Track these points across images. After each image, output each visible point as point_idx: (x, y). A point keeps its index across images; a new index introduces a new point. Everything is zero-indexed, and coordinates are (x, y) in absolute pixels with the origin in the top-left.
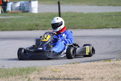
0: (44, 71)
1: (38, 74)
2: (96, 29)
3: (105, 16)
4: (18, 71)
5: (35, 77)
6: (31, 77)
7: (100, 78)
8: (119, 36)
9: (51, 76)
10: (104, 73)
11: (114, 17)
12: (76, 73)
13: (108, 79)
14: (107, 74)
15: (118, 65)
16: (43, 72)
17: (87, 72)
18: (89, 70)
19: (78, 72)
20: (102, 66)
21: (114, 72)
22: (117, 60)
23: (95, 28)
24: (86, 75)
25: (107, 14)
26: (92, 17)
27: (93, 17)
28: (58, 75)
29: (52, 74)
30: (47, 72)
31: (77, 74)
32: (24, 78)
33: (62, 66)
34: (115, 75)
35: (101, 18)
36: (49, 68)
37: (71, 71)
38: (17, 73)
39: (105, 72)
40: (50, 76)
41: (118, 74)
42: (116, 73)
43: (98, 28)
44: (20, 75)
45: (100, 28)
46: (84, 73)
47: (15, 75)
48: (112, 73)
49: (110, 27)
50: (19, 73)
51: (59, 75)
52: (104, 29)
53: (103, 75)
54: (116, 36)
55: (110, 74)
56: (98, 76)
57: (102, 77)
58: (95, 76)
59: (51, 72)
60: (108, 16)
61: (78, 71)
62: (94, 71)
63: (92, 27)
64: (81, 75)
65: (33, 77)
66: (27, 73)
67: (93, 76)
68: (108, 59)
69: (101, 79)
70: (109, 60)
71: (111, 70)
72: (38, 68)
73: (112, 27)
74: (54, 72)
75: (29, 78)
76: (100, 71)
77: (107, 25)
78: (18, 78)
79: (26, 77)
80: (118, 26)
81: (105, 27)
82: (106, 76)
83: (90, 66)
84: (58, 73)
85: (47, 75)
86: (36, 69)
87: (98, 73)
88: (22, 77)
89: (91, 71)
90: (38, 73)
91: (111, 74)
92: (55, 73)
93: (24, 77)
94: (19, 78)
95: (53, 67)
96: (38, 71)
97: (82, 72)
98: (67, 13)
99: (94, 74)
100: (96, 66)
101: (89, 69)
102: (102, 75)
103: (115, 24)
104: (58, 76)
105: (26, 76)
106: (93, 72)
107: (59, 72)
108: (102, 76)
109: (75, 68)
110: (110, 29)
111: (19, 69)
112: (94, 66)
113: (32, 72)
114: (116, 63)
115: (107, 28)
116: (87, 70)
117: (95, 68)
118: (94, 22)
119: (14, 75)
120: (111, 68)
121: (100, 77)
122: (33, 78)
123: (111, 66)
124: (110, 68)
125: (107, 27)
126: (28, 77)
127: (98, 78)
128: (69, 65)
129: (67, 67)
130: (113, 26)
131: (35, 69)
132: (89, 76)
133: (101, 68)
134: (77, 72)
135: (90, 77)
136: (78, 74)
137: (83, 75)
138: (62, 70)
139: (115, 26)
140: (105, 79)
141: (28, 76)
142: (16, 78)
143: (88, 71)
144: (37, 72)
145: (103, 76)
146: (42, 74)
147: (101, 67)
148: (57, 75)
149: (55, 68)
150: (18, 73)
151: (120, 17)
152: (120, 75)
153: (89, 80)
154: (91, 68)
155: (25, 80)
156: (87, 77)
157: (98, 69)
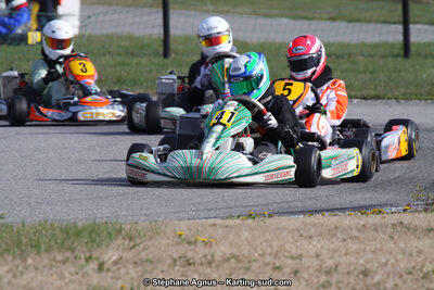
0: (150, 239)
1: (132, 248)
3: (330, 56)
4: (58, 232)
5: (121, 258)
6: (106, 258)
7: (356, 272)
9: (180, 258)
10: (370, 256)
11: (361, 58)
12: (269, 250)
13: (388, 277)
14: (383, 260)
15: (416, 228)
16: (150, 243)
18: (315, 243)
19: (275, 249)
20: (358, 230)
21: (403, 252)
22: (405, 210)
24: (304, 260)
28: (205, 256)
29: (183, 249)
30: (164, 242)
31: (270, 254)
32: (84, 263)
33: (214, 225)
34: (409, 262)
36: (168, 230)
37: (247, 240)
38: (56, 243)
39: (373, 252)
40: (175, 256)
41: (419, 260)
42: (411, 255)
44: (68, 250)
46: (294, 251)
47: (48, 250)
48: (400, 257)
49: (353, 94)
50: (63, 244)
51: (209, 257)
55: (393, 260)
56: (350, 264)
57: (363, 269)
58: (337, 266)
59: (178, 244)
60: (339, 56)
61: (274, 244)
62: (332, 247)
64: (286, 257)
65: (115, 258)
66: (93, 241)
67: (330, 263)
69: (361, 276)
70: (377, 209)
71: (391, 244)
73: (359, 94)
74: (189, 243)
75: (100, 260)
76: (353, 246)
78: (59, 258)
79: (90, 257)
82: (376, 264)
83: (313, 230)
84: (202, 249)
85: (164, 255)
86: (123, 233)
87: (346, 254)
88: (76, 257)
89: (320, 246)
90: (132, 244)
91: (396, 260)
92: (192, 247)
93: (83, 257)
94: (64, 262)
95: (183, 227)
96: (131, 239)
97: (287, 246)
99: (332, 257)
100: (336, 228)
101: (311, 237)
102: (362, 261)
103: (372, 86)
104: (204, 260)
105: (88, 255)
106: (329, 250)
107: (205, 243)
108: (363, 265)
110: (356, 101)
111: (62, 231)
112: (328, 230)
113: (108, 241)
114: (406, 222)
116: (305, 243)
117: (335, 235)
119: (43, 249)
120: (392, 238)
121: (355, 269)
122: (116, 263)
123: (389, 230)
124: (386, 237)
126: (97, 259)
127: (349, 273)
128: (238, 221)
129: (231, 227)
130: (365, 93)
131: (120, 231)
132: (315, 263)
133: (357, 238)
134: (271, 246)
135: (320, 265)
136: (276, 255)
137: (292, 257)
138: (215, 239)
139: (373, 93)
140: (377, 278)
141: (96, 254)
142: (54, 259)
143: (309, 243)
144: (126, 243)
145: (368, 266)
146: (145, 249)
147: (355, 233)
148: (201, 255)
149: (189, 229)
150: (59, 241)
151: (381, 62)
152: (428, 264)
153: (317, 277)
154: (319, 235)
155: (86, 269)
156: (308, 267)
157: (344, 240)
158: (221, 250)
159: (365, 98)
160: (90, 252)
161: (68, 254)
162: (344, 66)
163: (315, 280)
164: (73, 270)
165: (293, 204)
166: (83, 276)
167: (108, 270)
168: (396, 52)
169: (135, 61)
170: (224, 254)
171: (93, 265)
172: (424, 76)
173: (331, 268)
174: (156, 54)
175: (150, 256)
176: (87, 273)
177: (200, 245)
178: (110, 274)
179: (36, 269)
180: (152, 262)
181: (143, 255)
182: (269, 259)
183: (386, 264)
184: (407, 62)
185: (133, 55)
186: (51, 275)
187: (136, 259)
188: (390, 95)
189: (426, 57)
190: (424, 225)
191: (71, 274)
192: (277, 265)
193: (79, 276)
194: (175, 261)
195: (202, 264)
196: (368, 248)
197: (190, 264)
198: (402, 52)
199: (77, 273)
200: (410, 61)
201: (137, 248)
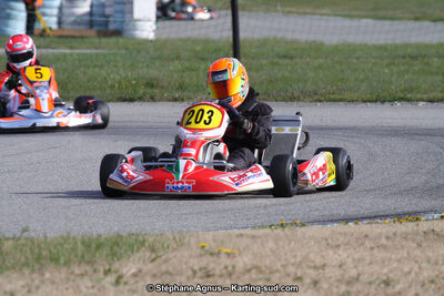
0: (175, 249)
1: (153, 260)
2: (369, 104)
3: (404, 57)
4: (79, 244)
5: (140, 271)
6: (124, 271)
7: (377, 282)
9: (200, 269)
10: (395, 265)
11: (436, 60)
12: (293, 261)
13: (410, 287)
14: (406, 269)
16: (171, 255)
17: (333, 257)
18: (341, 252)
19: (299, 259)
20: (387, 238)
21: (429, 262)
22: (442, 217)
23: (364, 101)
24: (327, 270)
25: (409, 50)
26: (355, 61)
27: (358, 58)
28: (226, 267)
29: (205, 261)
30: (186, 254)
31: (293, 265)
32: (102, 276)
33: (241, 235)
34: (433, 271)
35: (388, 65)
36: (193, 241)
37: (271, 250)
38: (76, 256)
39: (399, 261)
40: (196, 268)
42: (437, 264)
43: (376, 101)
44: (88, 263)
45: (383, 102)
46: (318, 261)
47: (67, 263)
48: (424, 265)
49: (419, 96)
50: (83, 256)
51: (230, 269)
52: (399, 104)
53: (391, 271)
55: (416, 268)
56: (372, 274)
57: (385, 278)
58: (359, 275)
59: (201, 255)
60: (414, 58)
61: (299, 254)
62: (357, 256)
63: (355, 96)
64: (310, 267)
65: (133, 271)
66: (114, 254)
67: (354, 273)
68: (410, 214)
69: (383, 285)
70: (414, 216)
71: (418, 252)
72: (151, 240)
73: (425, 96)
74: (212, 254)
75: (119, 273)
76: (379, 254)
77: (411, 90)
78: (77, 272)
79: (109, 270)
81: (402, 95)
82: (399, 273)
83: (341, 239)
84: (224, 260)
85: (184, 267)
86: (147, 244)
87: (371, 263)
88: (95, 271)
89: (345, 255)
90: (154, 256)
91: (420, 267)
92: (215, 258)
93: (102, 270)
94: (82, 275)
95: (208, 239)
96: (153, 250)
97: (312, 256)
98: (264, 43)
99: (355, 267)
100: (366, 236)
101: (338, 246)
102: (385, 270)
103: (439, 89)
104: (224, 271)
105: (107, 268)
106: (354, 260)
107: (228, 254)
108: (385, 274)
109: (289, 244)
110: (421, 104)
111: (83, 243)
112: (357, 240)
113: (130, 253)
114: (437, 229)
115: (409, 100)
116: (331, 252)
117: (363, 244)
118: (361, 77)
119: (62, 261)
120: (420, 245)
121: (378, 278)
122: (135, 275)
123: (419, 238)
124: (415, 245)
125: (409, 96)
126: (116, 272)
127: (370, 283)
128: (268, 231)
129: (259, 237)
130: (432, 96)
131: (143, 243)
132: (338, 272)
133: (384, 247)
134: (295, 256)
135: (343, 275)
136: (299, 265)
137: (316, 268)
138: (239, 250)
139: (440, 95)
140: (398, 287)
141: (116, 265)
142: (72, 273)
143: (335, 253)
144: (148, 254)
145: (391, 275)
146: (166, 261)
147: (384, 241)
148: (222, 266)
149: (214, 241)
150: (80, 254)
153: (337, 287)
154: (348, 244)
155: (104, 282)
156: (330, 277)
157: (372, 249)
158: (243, 261)
159: (431, 101)
160: (110, 264)
161: (88, 268)
162: (416, 69)
163: (335, 290)
164: (90, 284)
165: (335, 212)
166: (99, 290)
167: (126, 283)
169: (203, 65)
170: (245, 265)
171: (111, 278)
173: (353, 278)
175: (171, 269)
176: (103, 287)
177: (223, 257)
178: (127, 287)
179: (53, 283)
180: (171, 274)
181: (164, 268)
182: (291, 269)
183: (410, 273)
185: (203, 59)
186: (67, 289)
187: (155, 272)
191: (87, 287)
192: (299, 274)
193: (95, 290)
194: (195, 272)
195: (221, 276)
196: (393, 256)
197: (208, 276)
199: (93, 287)
201: (158, 260)
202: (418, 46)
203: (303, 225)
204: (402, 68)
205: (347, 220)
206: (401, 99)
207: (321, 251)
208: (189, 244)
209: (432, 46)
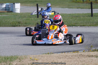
0: (24, 59)
1: (20, 62)
3: (75, 16)
4: (3, 59)
5: (17, 64)
6: (13, 64)
8: (85, 32)
9: (30, 63)
10: (73, 62)
11: (82, 17)
14: (76, 63)
15: (84, 56)
18: (61, 59)
19: (52, 61)
20: (71, 56)
21: (80, 61)
22: (83, 51)
25: (76, 15)
26: (64, 17)
27: (65, 17)
30: (27, 60)
33: (39, 56)
35: (71, 18)
36: (28, 57)
37: (46, 59)
38: (3, 61)
39: (74, 61)
40: (29, 63)
41: (84, 63)
42: (82, 62)
44: (5, 62)
45: (70, 26)
47: (1, 62)
48: (79, 62)
49: (78, 25)
50: (4, 61)
52: (74, 27)
53: (72, 63)
54: (83, 32)
55: (78, 63)
56: (68, 64)
59: (30, 60)
60: (77, 17)
61: (52, 60)
62: (65, 60)
65: (15, 64)
66: (11, 60)
68: (76, 51)
70: (77, 51)
71: (78, 59)
72: (19, 57)
73: (79, 25)
74: (33, 60)
76: (70, 60)
77: (76, 24)
79: (10, 64)
80: (84, 24)
81: (74, 25)
82: (74, 64)
83: (61, 56)
85: (27, 63)
86: (18, 58)
87: (68, 62)
88: (7, 64)
89: (62, 60)
90: (20, 60)
91: (79, 63)
92: (33, 61)
93: (8, 64)
95: (32, 57)
97: (55, 60)
100: (67, 56)
101: (60, 58)
102: (71, 63)
105: (9, 63)
107: (36, 60)
109: (50, 58)
110: (79, 27)
111: (4, 58)
112: (65, 57)
113: (14, 60)
114: (82, 54)
115: (76, 26)
116: (59, 59)
117: (66, 57)
118: (66, 21)
120: (78, 58)
123: (78, 56)
124: (77, 58)
125: (76, 25)
128: (45, 55)
129: (43, 56)
130: (81, 25)
131: (17, 58)
134: (51, 60)
138: (39, 59)
139: (83, 25)
141: (12, 63)
142: (2, 64)
143: (60, 59)
144: (19, 60)
146: (23, 62)
147: (71, 57)
149: (33, 57)
151: (86, 18)
152: (85, 63)
154: (62, 58)
157: (68, 58)
158: (40, 61)
159: (81, 26)
162: (78, 19)
168: (90, 15)
169: (31, 19)
172: (95, 21)
174: (36, 17)
175: (24, 63)
177: (35, 61)
180: (24, 64)
181: (22, 63)
183: (76, 64)
184: (92, 18)
185: (31, 17)
188: (87, 25)
189: (96, 17)
190: (87, 55)
194: (29, 64)
198: (91, 15)
200: (93, 17)
201: (21, 61)
202: (78, 14)
203: (53, 53)
204: (74, 19)
205: (62, 52)
206: (74, 26)
207: (57, 59)
208: (28, 58)
209: (81, 14)
